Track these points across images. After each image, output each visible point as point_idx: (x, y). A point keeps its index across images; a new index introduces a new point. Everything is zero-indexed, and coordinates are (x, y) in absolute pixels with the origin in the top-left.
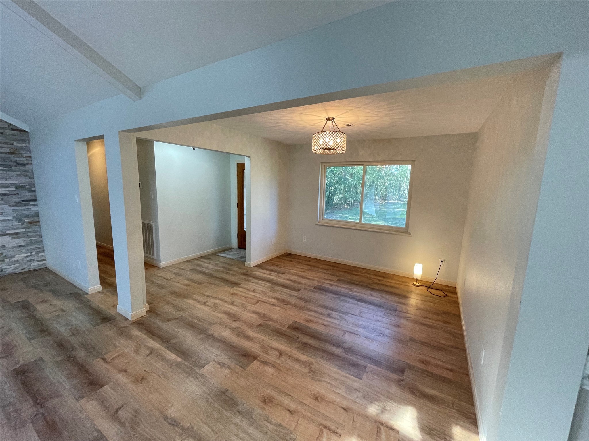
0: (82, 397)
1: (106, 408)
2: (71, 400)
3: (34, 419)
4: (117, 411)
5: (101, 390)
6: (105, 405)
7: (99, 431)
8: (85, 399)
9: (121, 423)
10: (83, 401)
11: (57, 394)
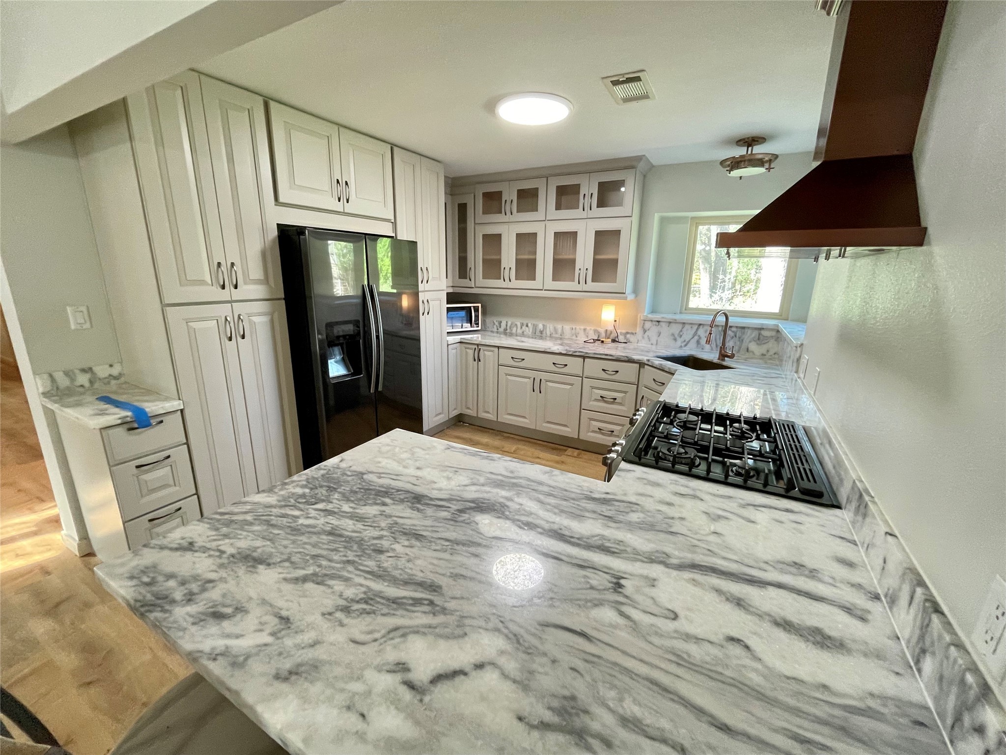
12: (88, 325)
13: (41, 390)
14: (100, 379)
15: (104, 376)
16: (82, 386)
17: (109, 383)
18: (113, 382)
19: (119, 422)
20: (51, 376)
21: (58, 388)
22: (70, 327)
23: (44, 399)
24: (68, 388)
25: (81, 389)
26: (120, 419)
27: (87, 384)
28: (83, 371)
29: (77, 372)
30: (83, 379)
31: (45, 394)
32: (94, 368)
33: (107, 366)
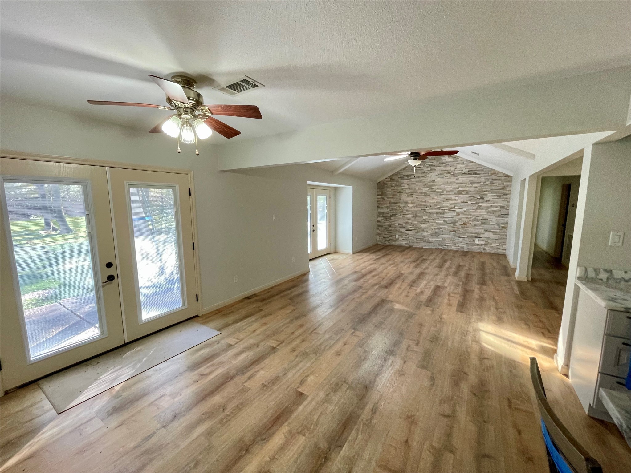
12: (620, 244)
13: (578, 275)
14: (615, 279)
15: (618, 277)
16: (602, 280)
17: (620, 282)
18: (623, 283)
19: (623, 310)
20: (586, 269)
21: (587, 277)
22: (608, 243)
23: (578, 281)
24: (593, 278)
25: (600, 281)
26: (624, 308)
27: (605, 280)
28: (606, 271)
29: (602, 270)
30: (604, 276)
31: (579, 278)
32: (613, 271)
33: (623, 272)
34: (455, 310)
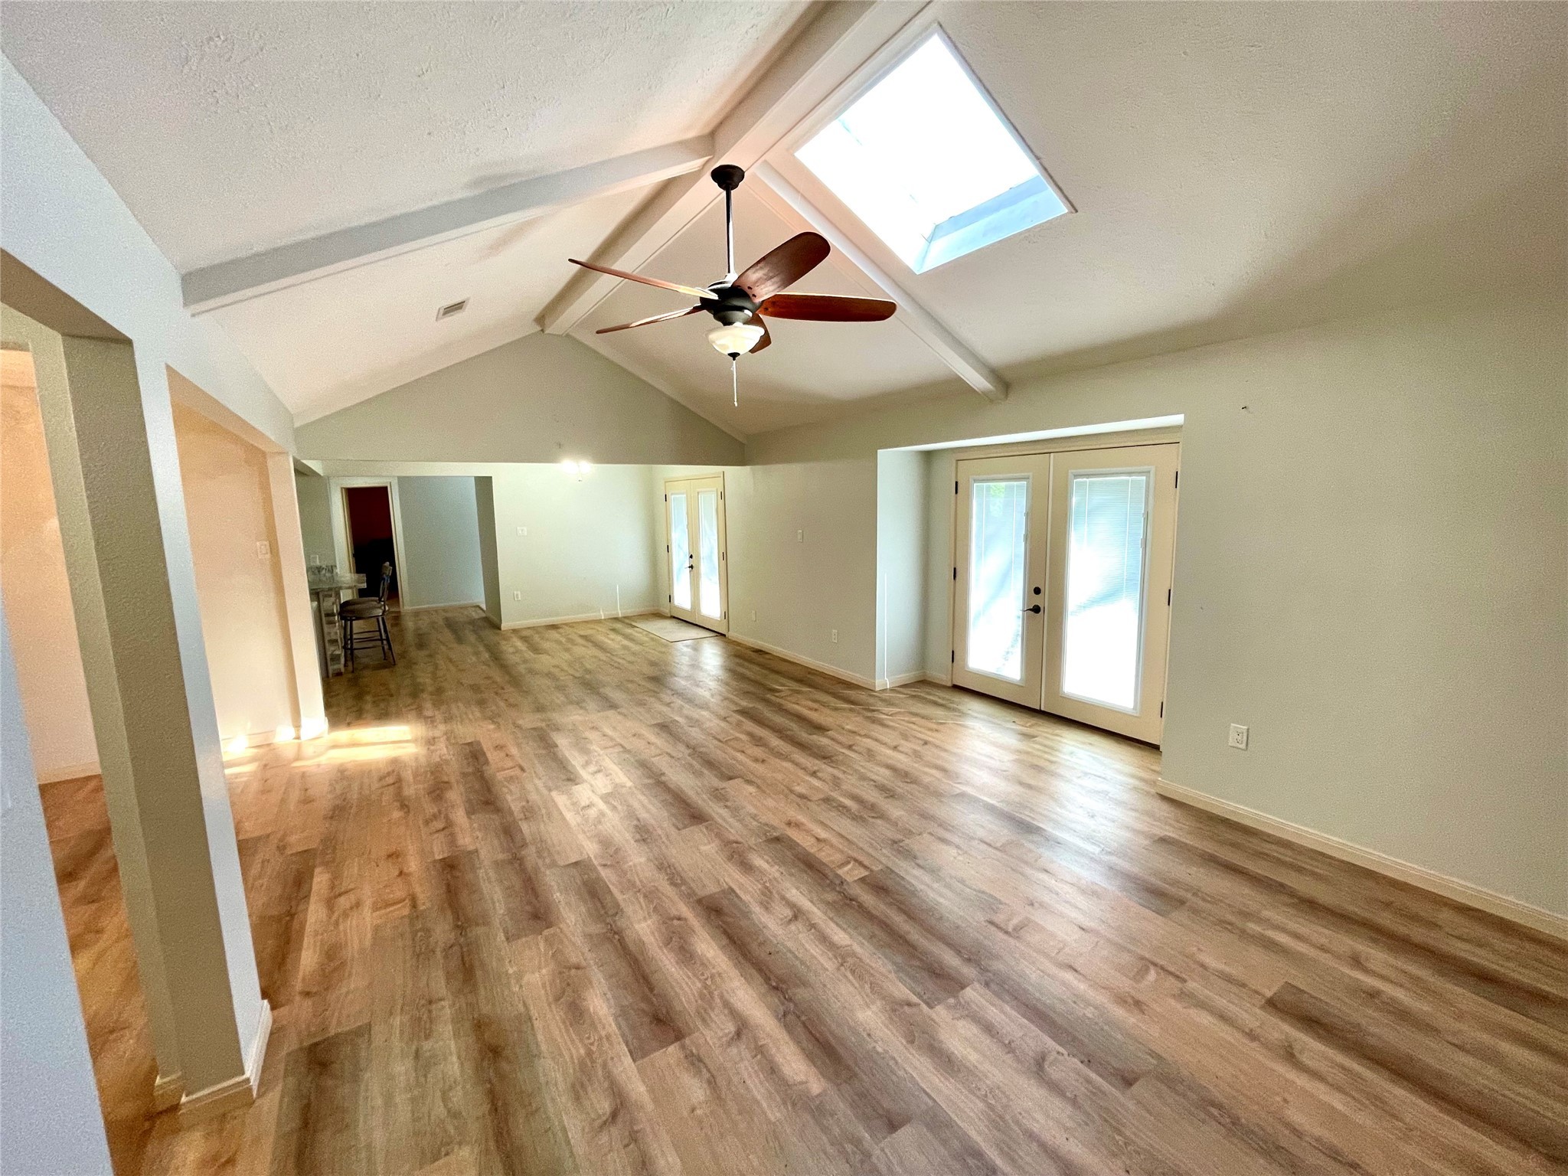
0: (470, 853)
1: (452, 834)
2: (483, 853)
3: (524, 845)
4: (443, 829)
5: (446, 855)
6: (452, 840)
7: (469, 818)
8: (469, 849)
9: (447, 818)
10: (471, 848)
11: (497, 864)
34: (481, 741)
